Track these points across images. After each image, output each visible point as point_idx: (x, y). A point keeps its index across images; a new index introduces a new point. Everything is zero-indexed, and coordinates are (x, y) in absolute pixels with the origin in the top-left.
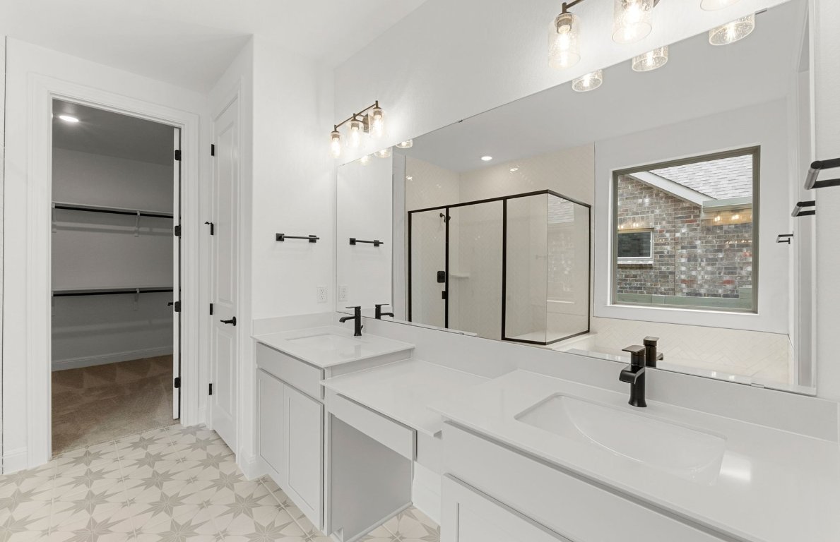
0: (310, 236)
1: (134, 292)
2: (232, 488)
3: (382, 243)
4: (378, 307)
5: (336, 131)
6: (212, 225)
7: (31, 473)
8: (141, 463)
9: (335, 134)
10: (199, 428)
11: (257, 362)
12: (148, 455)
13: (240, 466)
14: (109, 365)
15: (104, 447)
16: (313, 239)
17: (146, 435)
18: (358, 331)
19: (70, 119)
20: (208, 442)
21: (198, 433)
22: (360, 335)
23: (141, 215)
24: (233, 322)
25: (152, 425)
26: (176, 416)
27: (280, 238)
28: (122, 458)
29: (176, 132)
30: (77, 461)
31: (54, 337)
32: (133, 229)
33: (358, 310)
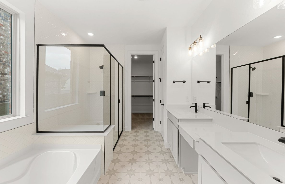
0: (183, 81)
1: (148, 96)
2: (161, 148)
3: (210, 82)
4: (204, 104)
5: (190, 47)
6: (161, 79)
7: (128, 132)
8: (145, 136)
9: (190, 48)
10: (158, 132)
11: (168, 116)
12: (147, 135)
13: (164, 144)
14: (144, 114)
15: (139, 131)
16: (184, 82)
17: (147, 130)
18: (196, 111)
19: (136, 57)
20: (159, 136)
21: (157, 133)
22: (197, 112)
23: (150, 77)
24: (163, 105)
25: (149, 129)
26: (153, 128)
27: (174, 82)
28: (142, 134)
29: (153, 56)
30: (135, 132)
31: (132, 105)
32: (149, 80)
33: (196, 104)
